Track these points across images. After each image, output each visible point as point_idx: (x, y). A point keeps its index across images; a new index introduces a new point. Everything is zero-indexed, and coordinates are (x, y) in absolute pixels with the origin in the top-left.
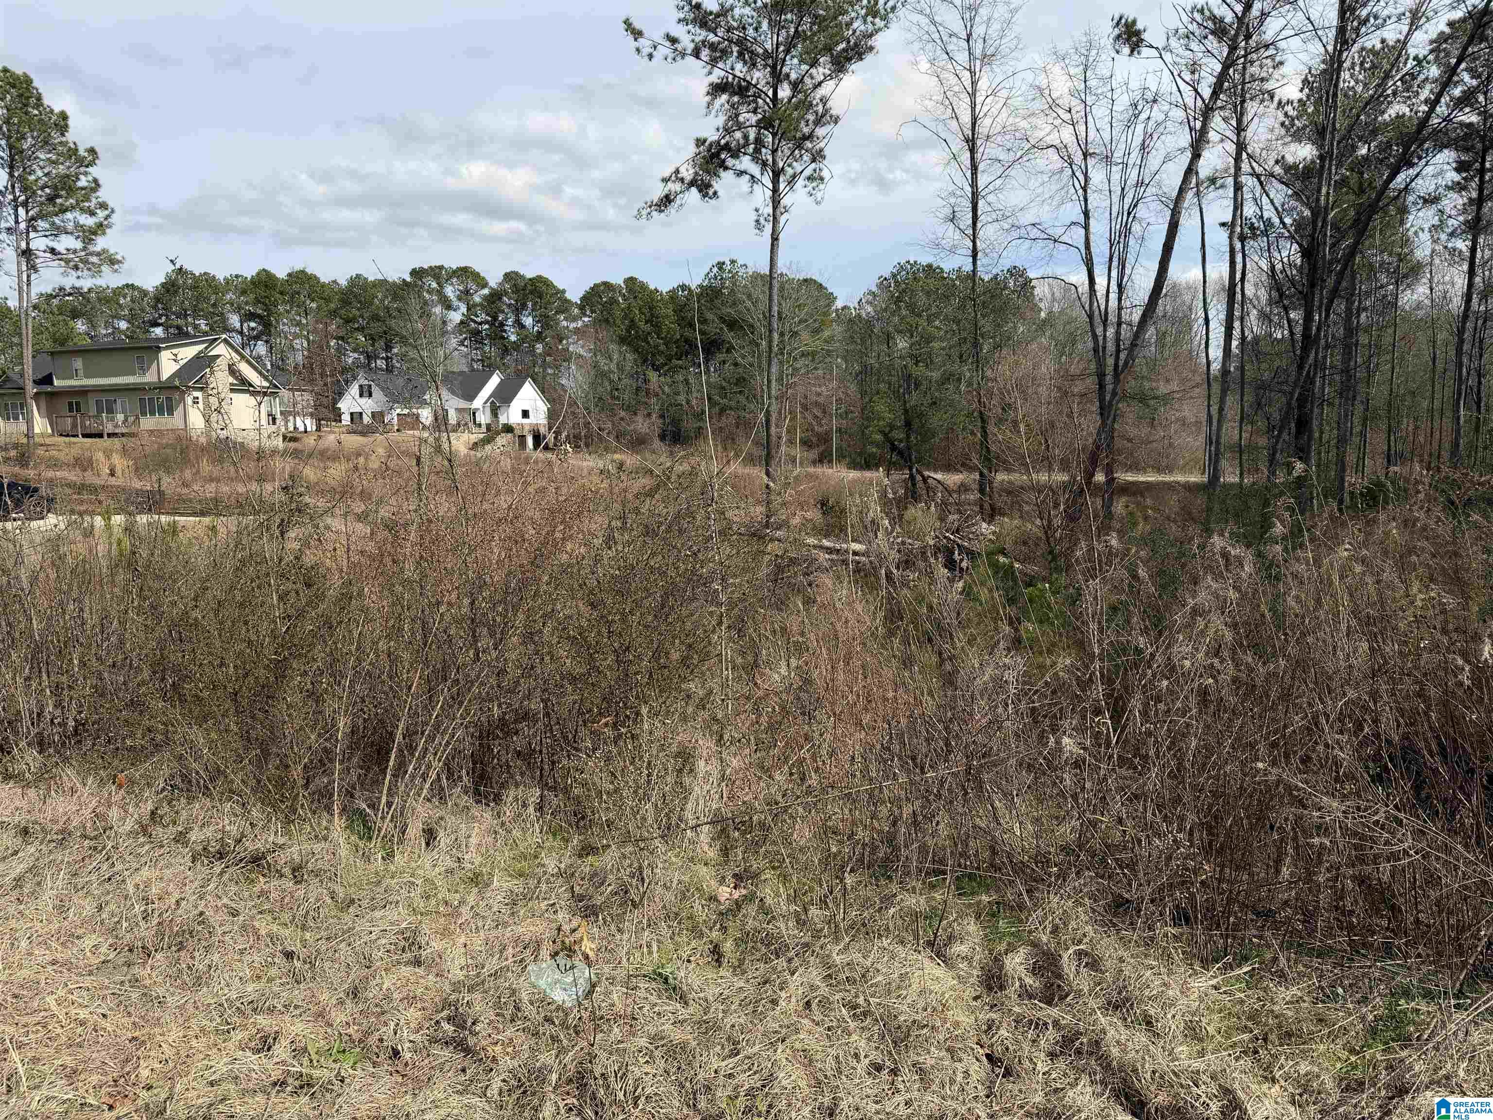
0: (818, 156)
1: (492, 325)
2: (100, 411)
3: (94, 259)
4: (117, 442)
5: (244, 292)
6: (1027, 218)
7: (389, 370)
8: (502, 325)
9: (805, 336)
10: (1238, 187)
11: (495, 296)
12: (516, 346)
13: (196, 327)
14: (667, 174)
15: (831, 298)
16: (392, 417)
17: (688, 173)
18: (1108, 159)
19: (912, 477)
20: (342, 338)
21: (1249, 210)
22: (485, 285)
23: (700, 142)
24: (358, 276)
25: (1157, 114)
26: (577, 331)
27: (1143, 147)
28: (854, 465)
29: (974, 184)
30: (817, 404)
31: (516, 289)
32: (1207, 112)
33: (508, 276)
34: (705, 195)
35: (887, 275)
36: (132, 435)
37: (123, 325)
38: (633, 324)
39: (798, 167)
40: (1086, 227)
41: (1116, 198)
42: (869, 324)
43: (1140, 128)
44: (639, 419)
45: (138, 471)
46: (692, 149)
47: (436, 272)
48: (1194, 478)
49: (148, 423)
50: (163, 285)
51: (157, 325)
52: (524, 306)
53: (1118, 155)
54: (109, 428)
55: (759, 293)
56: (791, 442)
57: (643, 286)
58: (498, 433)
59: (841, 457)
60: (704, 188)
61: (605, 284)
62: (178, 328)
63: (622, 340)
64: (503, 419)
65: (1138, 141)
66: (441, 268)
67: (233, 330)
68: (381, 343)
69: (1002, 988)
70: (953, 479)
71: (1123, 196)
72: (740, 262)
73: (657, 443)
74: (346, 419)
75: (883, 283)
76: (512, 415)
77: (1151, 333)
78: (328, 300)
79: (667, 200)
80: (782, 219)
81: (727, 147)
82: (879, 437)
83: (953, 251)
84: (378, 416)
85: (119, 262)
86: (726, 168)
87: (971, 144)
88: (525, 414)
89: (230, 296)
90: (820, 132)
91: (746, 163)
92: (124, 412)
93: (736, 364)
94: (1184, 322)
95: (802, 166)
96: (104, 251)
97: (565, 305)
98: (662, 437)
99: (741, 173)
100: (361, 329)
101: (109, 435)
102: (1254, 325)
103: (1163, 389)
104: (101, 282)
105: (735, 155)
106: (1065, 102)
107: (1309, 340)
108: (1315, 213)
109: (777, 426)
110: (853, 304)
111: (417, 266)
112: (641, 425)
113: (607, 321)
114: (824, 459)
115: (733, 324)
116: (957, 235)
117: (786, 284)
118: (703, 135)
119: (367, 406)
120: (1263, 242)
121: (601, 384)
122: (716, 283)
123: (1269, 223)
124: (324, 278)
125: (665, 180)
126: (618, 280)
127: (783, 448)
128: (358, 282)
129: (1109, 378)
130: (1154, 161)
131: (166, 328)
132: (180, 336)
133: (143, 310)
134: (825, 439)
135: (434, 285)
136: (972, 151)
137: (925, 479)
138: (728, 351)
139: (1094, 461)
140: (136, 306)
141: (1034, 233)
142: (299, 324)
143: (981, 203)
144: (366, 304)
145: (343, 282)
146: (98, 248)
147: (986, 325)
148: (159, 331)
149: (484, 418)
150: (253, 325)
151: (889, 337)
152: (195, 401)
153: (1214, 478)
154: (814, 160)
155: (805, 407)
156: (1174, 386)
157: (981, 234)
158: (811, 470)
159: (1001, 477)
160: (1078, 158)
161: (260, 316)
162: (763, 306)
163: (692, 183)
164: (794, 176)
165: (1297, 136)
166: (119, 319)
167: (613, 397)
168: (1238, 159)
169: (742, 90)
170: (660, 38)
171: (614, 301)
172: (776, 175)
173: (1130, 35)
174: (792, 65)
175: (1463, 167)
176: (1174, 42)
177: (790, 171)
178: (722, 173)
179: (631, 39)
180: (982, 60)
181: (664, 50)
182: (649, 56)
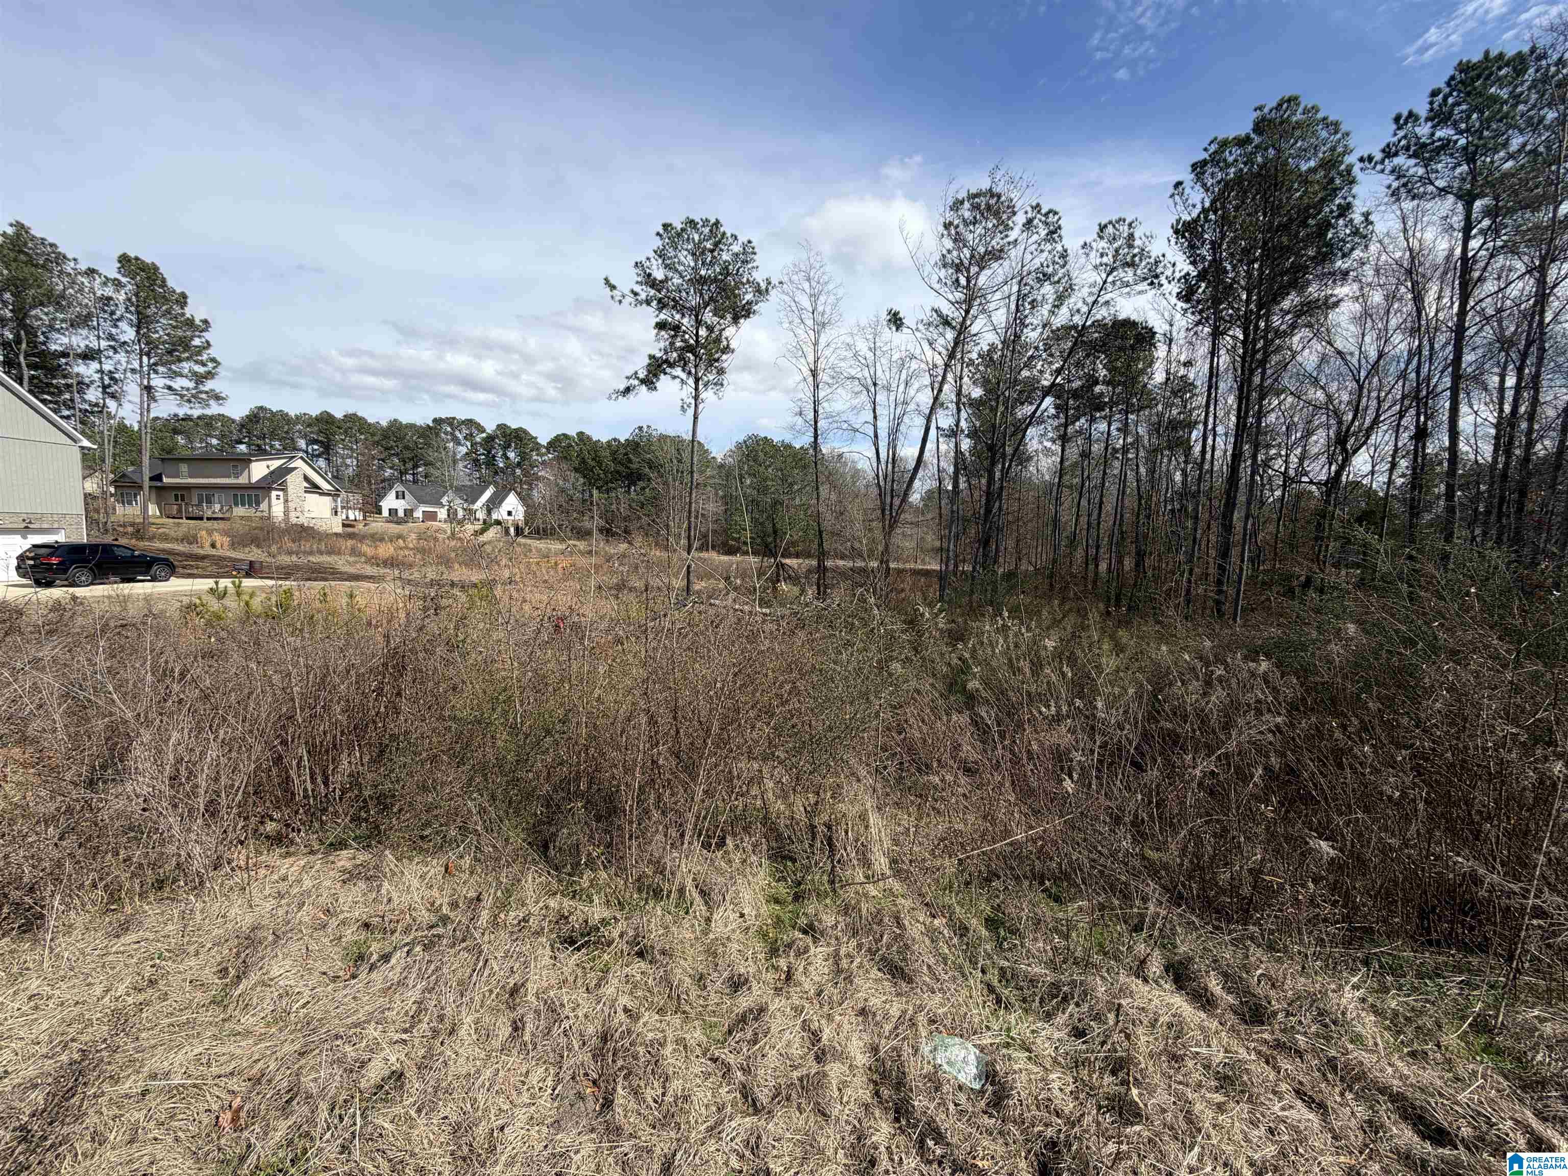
0: (721, 371)
1: (487, 456)
2: (200, 502)
3: (204, 396)
4: (215, 525)
5: (309, 425)
6: (842, 417)
7: (415, 482)
8: (494, 456)
11: (490, 439)
12: (503, 471)
13: (272, 446)
14: (629, 374)
15: (707, 452)
16: (418, 514)
17: (643, 375)
18: (888, 389)
20: (383, 460)
22: (484, 431)
23: (651, 357)
24: (395, 420)
26: (544, 463)
28: (722, 553)
29: (815, 396)
31: (504, 435)
33: (500, 427)
34: (651, 389)
35: (741, 441)
36: (228, 519)
37: (214, 442)
38: (583, 461)
39: (710, 377)
40: (875, 425)
41: (892, 410)
42: (729, 468)
44: (586, 519)
45: (233, 546)
46: (647, 361)
47: (450, 421)
49: (239, 511)
50: (247, 416)
51: (241, 443)
52: (509, 446)
54: (209, 513)
57: (589, 438)
58: (491, 525)
59: (713, 548)
60: (651, 385)
61: (564, 435)
62: (258, 446)
63: (576, 470)
64: (495, 516)
66: (454, 418)
67: (300, 450)
68: (410, 465)
71: (896, 408)
72: (654, 427)
73: (598, 535)
74: (385, 513)
76: (500, 514)
78: (373, 435)
79: (628, 390)
80: (701, 407)
81: (666, 361)
82: (737, 536)
84: (409, 513)
85: (223, 399)
86: (665, 374)
87: (814, 373)
88: (510, 513)
89: (299, 427)
90: (724, 357)
91: (677, 371)
92: (220, 502)
93: (652, 489)
95: (712, 376)
96: (212, 390)
97: (537, 447)
98: (601, 532)
99: (674, 377)
100: (397, 455)
101: (208, 519)
104: (208, 412)
105: (671, 365)
106: (864, 354)
110: (721, 456)
111: (438, 416)
112: (587, 523)
113: (565, 458)
114: (703, 547)
115: (651, 465)
118: (653, 353)
119: (401, 505)
121: (561, 497)
122: (638, 438)
124: (371, 420)
125: (628, 378)
126: (573, 433)
128: (394, 423)
129: (888, 512)
131: (249, 445)
132: (261, 453)
133: (231, 432)
134: (705, 535)
135: (449, 429)
136: (815, 378)
140: (226, 429)
141: (845, 426)
142: (351, 449)
143: (819, 407)
144: (400, 439)
145: (384, 423)
146: (206, 389)
148: (243, 448)
149: (481, 515)
150: (316, 447)
152: (278, 497)
154: (719, 374)
157: (819, 425)
160: (871, 386)
161: (321, 442)
163: (643, 381)
164: (707, 382)
166: (212, 437)
169: (676, 328)
170: (627, 292)
171: (570, 446)
172: (697, 380)
173: (896, 320)
174: (708, 316)
175: (1057, 407)
176: (921, 327)
177: (706, 379)
178: (662, 376)
179: (608, 289)
180: (820, 326)
181: (630, 299)
182: (620, 302)
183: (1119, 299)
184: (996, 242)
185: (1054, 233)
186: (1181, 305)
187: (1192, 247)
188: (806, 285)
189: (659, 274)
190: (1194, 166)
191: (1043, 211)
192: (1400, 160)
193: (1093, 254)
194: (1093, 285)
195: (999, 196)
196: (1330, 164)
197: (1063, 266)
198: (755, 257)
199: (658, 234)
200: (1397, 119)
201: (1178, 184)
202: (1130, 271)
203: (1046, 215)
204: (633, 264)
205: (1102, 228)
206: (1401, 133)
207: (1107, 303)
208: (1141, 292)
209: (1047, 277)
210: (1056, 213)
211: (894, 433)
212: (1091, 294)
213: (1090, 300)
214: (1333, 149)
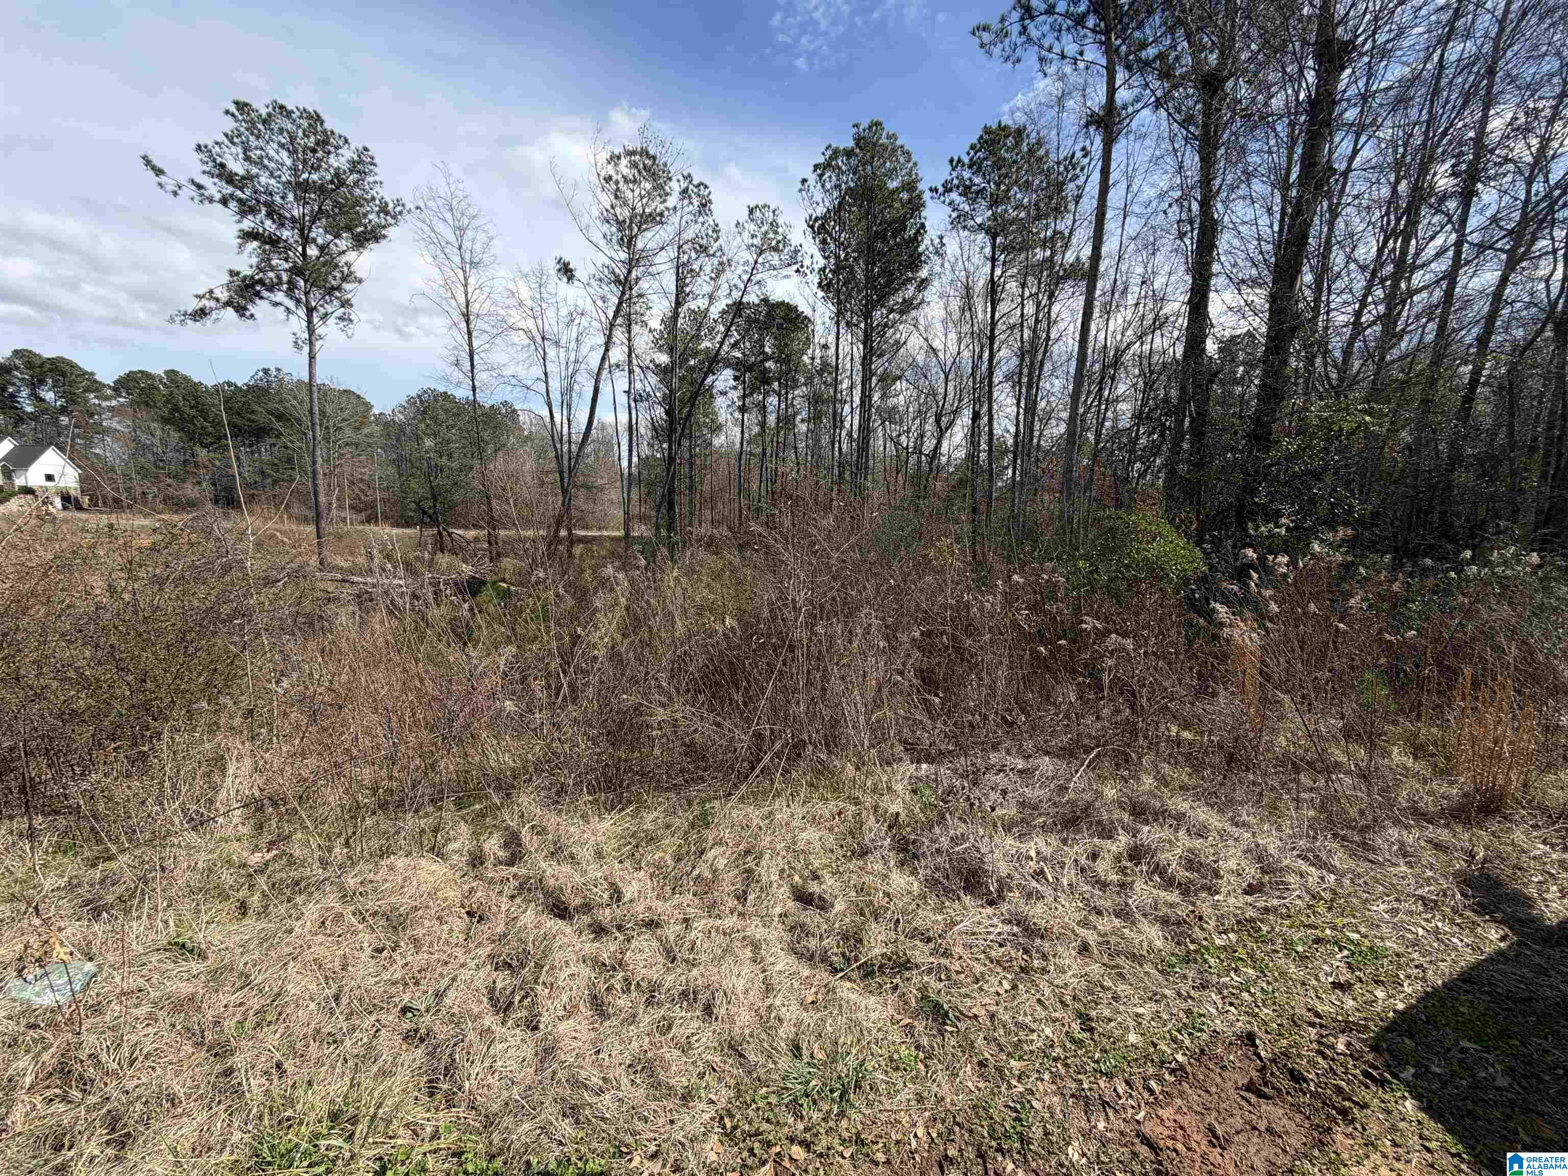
0: (346, 304)
6: (508, 372)
8: (13, 396)
9: (348, 432)
10: (631, 372)
12: (34, 417)
14: (201, 291)
15: (368, 406)
17: (224, 296)
18: (557, 343)
19: (440, 533)
21: (638, 386)
23: (234, 273)
25: (584, 322)
26: (111, 409)
27: (577, 340)
28: (397, 525)
29: (470, 344)
30: (362, 480)
31: (30, 365)
32: (612, 325)
33: (19, 353)
34: (242, 315)
35: (414, 394)
38: (176, 409)
39: (329, 309)
40: (547, 382)
41: (563, 368)
42: (401, 427)
43: (575, 328)
44: (188, 486)
46: (225, 277)
48: (617, 534)
52: (42, 382)
53: (563, 342)
55: (304, 395)
56: (341, 507)
57: (186, 379)
58: (14, 494)
59: (386, 518)
60: (241, 310)
61: (142, 372)
63: (166, 421)
64: (19, 482)
65: (574, 336)
69: (482, 864)
70: (471, 534)
71: (567, 368)
72: (285, 371)
73: (209, 506)
75: (411, 401)
76: (32, 478)
77: (589, 449)
79: (202, 313)
80: (318, 344)
81: (261, 282)
82: (413, 505)
83: (459, 384)
86: (262, 298)
87: (467, 317)
88: (49, 478)
90: (347, 286)
91: (280, 297)
93: (286, 447)
94: (608, 446)
95: (333, 307)
97: (95, 386)
98: (216, 501)
99: (276, 304)
102: (645, 451)
103: (600, 482)
105: (271, 289)
106: (529, 303)
107: (671, 459)
108: (671, 391)
109: (327, 495)
110: (388, 412)
112: (190, 490)
113: (146, 403)
114: (371, 519)
115: (280, 417)
116: (461, 376)
117: (326, 392)
118: (236, 268)
120: (646, 404)
121: (143, 455)
122: (263, 384)
123: (648, 395)
125: (200, 296)
127: (334, 512)
129: (566, 475)
130: (584, 350)
134: (372, 505)
136: (468, 322)
137: (450, 535)
138: (277, 437)
139: (559, 524)
141: (514, 381)
143: (476, 357)
147: (486, 435)
151: (418, 438)
153: (627, 534)
154: (343, 306)
155: (352, 483)
156: (605, 481)
157: (477, 377)
158: (360, 528)
159: (502, 533)
160: (539, 339)
162: (307, 406)
163: (228, 304)
164: (326, 315)
165: (660, 349)
167: (157, 467)
168: (630, 355)
169: (273, 242)
170: (183, 181)
171: (153, 387)
172: (310, 311)
173: (566, 271)
174: (318, 233)
175: (736, 378)
176: (593, 282)
177: (322, 310)
178: (258, 301)
179: (151, 174)
180: (470, 264)
181: (189, 191)
182: (175, 194)
183: (769, 281)
184: (656, 205)
185: (705, 205)
186: (821, 294)
187: (824, 242)
188: (448, 216)
189: (237, 167)
190: (816, 167)
191: (695, 182)
192: (954, 196)
193: (746, 235)
194: (746, 263)
195: (654, 158)
196: (910, 186)
197: (716, 240)
198: (376, 170)
199: (227, 112)
200: (951, 161)
201: (804, 181)
202: (776, 256)
203: (698, 186)
204: (194, 146)
205: (751, 211)
206: (955, 174)
207: (759, 282)
208: (787, 277)
209: (704, 249)
210: (706, 187)
211: (567, 391)
212: (746, 272)
213: (745, 277)
214: (910, 174)
